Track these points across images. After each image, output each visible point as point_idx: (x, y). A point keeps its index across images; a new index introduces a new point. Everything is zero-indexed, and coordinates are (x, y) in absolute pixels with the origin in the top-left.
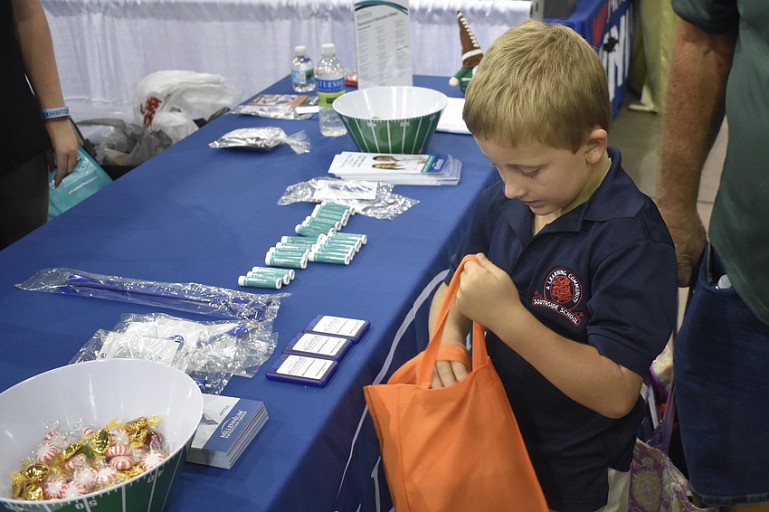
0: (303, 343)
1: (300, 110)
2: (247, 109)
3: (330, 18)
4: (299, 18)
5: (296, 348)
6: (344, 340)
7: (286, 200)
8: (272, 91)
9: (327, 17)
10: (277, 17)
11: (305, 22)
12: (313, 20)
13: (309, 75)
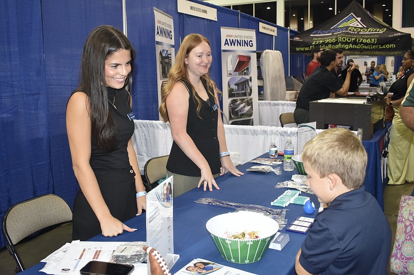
0: (296, 222)
1: (274, 163)
2: (255, 161)
3: (279, 135)
4: (267, 135)
5: (294, 224)
6: (310, 223)
7: (278, 187)
8: (262, 157)
9: (278, 135)
10: (259, 134)
11: (270, 136)
12: (273, 136)
13: (276, 152)
